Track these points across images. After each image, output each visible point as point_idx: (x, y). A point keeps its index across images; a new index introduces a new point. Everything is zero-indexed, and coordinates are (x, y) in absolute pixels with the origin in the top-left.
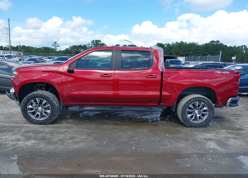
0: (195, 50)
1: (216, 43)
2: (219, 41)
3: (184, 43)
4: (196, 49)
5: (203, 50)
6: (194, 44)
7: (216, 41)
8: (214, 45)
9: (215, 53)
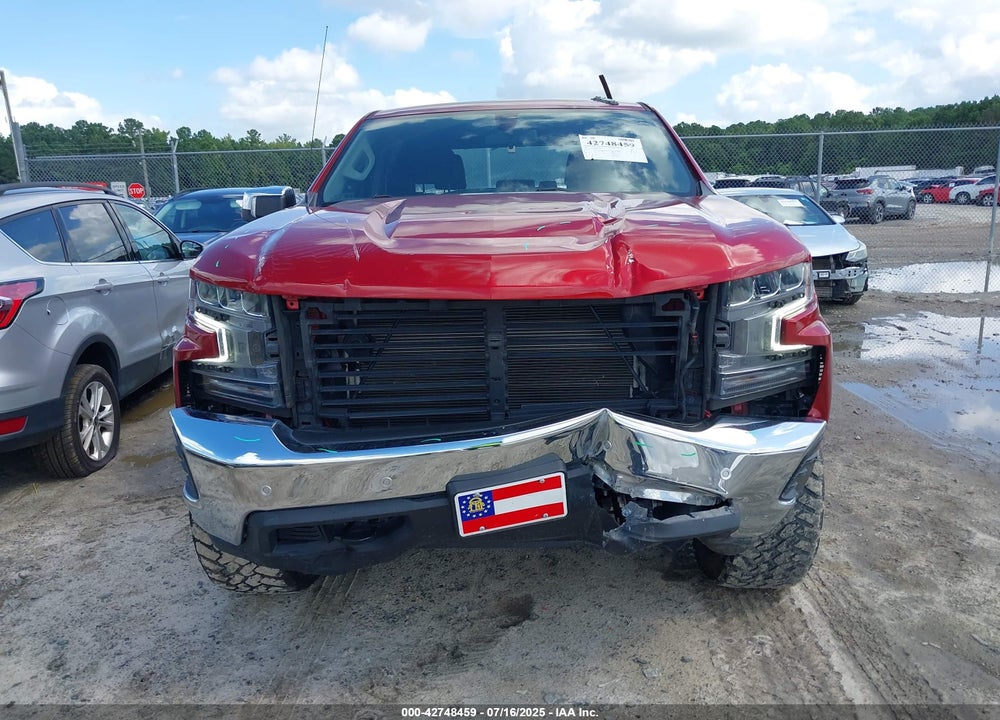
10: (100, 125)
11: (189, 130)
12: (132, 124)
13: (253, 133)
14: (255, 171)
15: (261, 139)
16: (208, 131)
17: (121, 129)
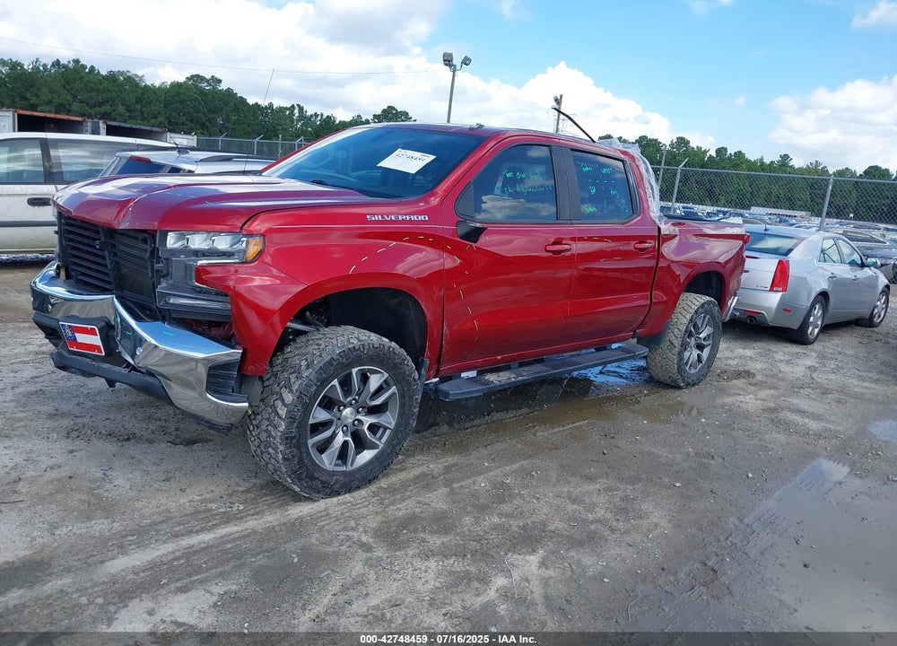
0: (137, 102)
1: (210, 85)
2: (220, 81)
3: (84, 67)
4: (138, 100)
5: (165, 106)
6: (130, 77)
7: (208, 77)
8: (202, 92)
9: (209, 121)
10: (656, 140)
11: (726, 149)
12: (682, 142)
13: (785, 157)
14: (775, 192)
15: (791, 163)
16: (743, 152)
17: (672, 144)
